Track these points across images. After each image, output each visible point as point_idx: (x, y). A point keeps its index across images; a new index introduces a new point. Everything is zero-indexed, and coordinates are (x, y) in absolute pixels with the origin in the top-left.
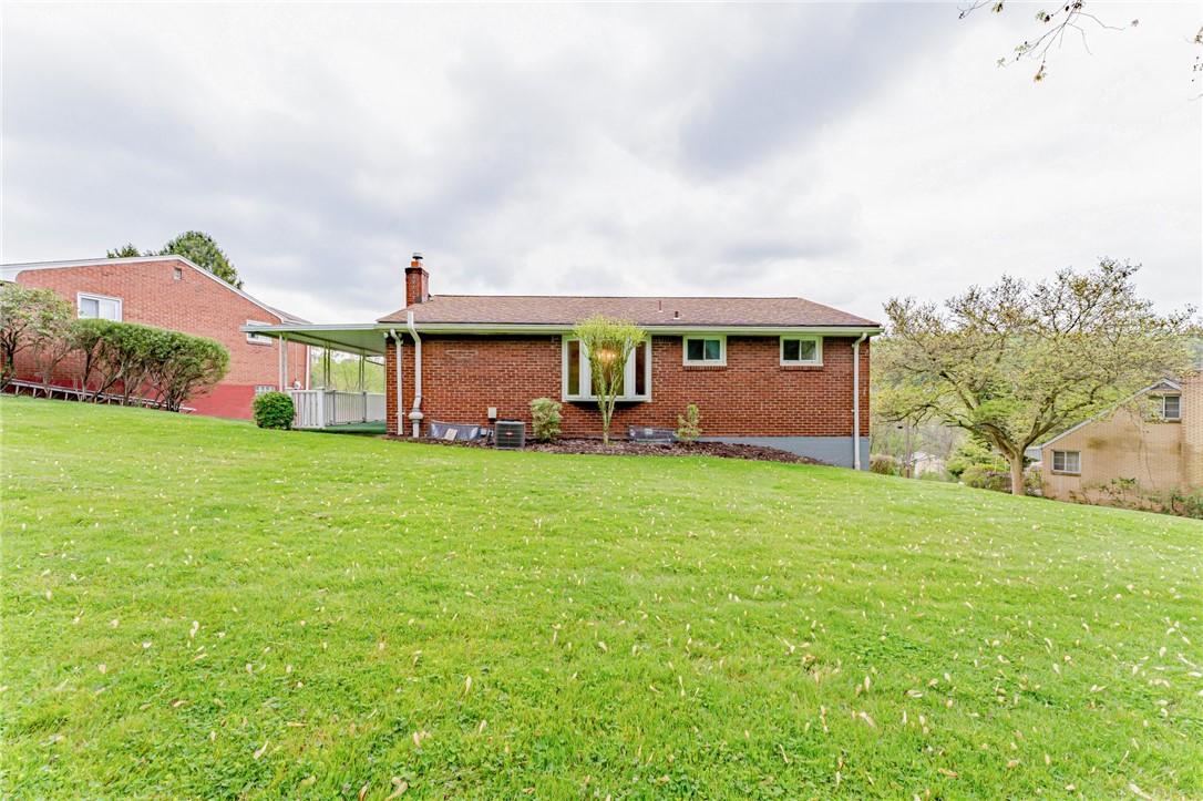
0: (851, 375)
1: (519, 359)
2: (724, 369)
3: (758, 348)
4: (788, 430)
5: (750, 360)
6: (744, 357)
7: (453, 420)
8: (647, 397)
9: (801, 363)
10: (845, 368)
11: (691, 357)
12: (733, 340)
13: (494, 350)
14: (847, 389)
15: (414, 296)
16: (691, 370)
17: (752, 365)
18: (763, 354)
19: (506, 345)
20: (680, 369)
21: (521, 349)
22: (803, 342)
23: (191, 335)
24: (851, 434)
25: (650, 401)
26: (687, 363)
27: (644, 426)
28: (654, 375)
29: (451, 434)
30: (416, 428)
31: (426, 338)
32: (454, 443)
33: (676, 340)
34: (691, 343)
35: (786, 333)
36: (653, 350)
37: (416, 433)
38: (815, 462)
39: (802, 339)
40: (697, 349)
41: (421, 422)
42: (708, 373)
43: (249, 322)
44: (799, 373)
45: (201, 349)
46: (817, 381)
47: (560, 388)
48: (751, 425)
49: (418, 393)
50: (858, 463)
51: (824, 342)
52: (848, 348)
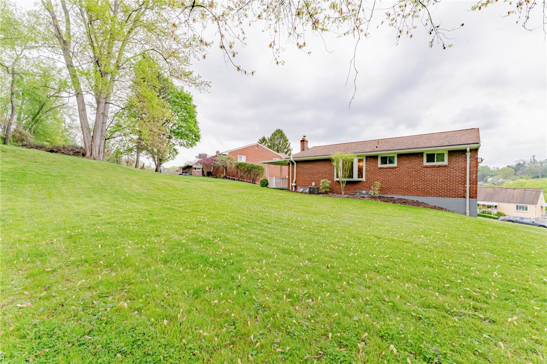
0: (465, 168)
1: (322, 167)
2: (396, 168)
3: (412, 158)
4: (427, 194)
5: (408, 164)
6: (405, 162)
7: (303, 186)
8: (364, 179)
9: (436, 163)
10: (462, 165)
11: (382, 163)
12: (399, 156)
13: (315, 164)
14: (463, 175)
15: (303, 149)
16: (381, 168)
17: (409, 165)
18: (415, 161)
19: (318, 163)
20: (376, 168)
21: (322, 164)
22: (437, 154)
23: (256, 164)
24: (465, 197)
25: (365, 180)
26: (380, 165)
27: (362, 190)
28: (366, 171)
29: (301, 190)
30: (294, 188)
31: (297, 162)
32: (302, 193)
33: (375, 157)
34: (382, 158)
35: (427, 151)
36: (366, 161)
37: (294, 190)
38: (441, 209)
39: (436, 153)
40: (384, 160)
41: (295, 187)
42: (388, 170)
43: (274, 159)
44: (434, 168)
45: (258, 167)
46: (444, 171)
47: (334, 176)
48: (408, 191)
49: (295, 178)
50: (468, 211)
51: (449, 153)
52: (463, 155)
